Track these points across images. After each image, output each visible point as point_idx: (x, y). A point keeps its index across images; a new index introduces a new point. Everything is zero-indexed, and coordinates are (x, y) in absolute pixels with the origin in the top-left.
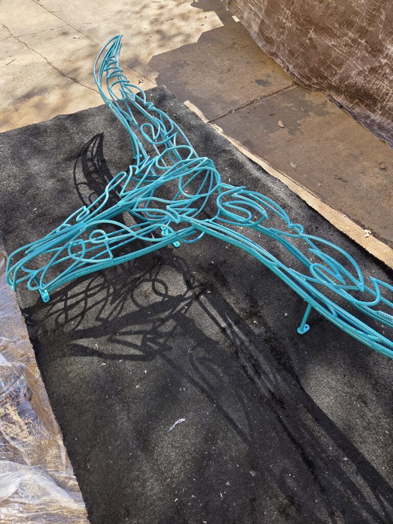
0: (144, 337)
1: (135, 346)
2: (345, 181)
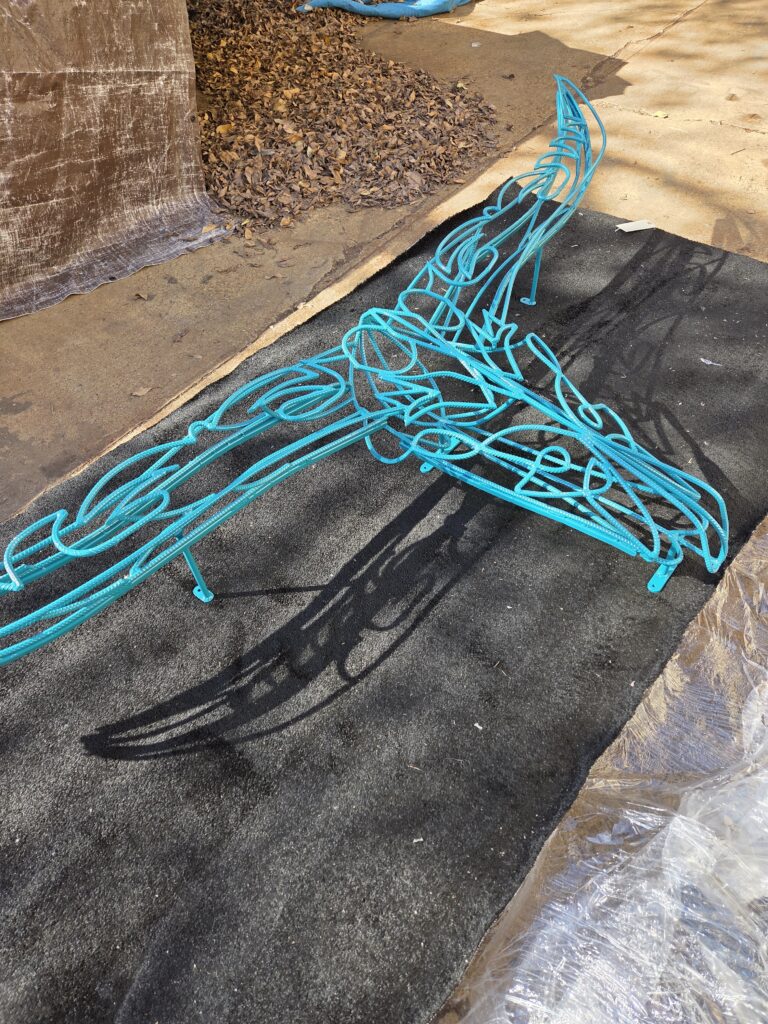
0: (639, 420)
1: (658, 426)
2: (186, 331)
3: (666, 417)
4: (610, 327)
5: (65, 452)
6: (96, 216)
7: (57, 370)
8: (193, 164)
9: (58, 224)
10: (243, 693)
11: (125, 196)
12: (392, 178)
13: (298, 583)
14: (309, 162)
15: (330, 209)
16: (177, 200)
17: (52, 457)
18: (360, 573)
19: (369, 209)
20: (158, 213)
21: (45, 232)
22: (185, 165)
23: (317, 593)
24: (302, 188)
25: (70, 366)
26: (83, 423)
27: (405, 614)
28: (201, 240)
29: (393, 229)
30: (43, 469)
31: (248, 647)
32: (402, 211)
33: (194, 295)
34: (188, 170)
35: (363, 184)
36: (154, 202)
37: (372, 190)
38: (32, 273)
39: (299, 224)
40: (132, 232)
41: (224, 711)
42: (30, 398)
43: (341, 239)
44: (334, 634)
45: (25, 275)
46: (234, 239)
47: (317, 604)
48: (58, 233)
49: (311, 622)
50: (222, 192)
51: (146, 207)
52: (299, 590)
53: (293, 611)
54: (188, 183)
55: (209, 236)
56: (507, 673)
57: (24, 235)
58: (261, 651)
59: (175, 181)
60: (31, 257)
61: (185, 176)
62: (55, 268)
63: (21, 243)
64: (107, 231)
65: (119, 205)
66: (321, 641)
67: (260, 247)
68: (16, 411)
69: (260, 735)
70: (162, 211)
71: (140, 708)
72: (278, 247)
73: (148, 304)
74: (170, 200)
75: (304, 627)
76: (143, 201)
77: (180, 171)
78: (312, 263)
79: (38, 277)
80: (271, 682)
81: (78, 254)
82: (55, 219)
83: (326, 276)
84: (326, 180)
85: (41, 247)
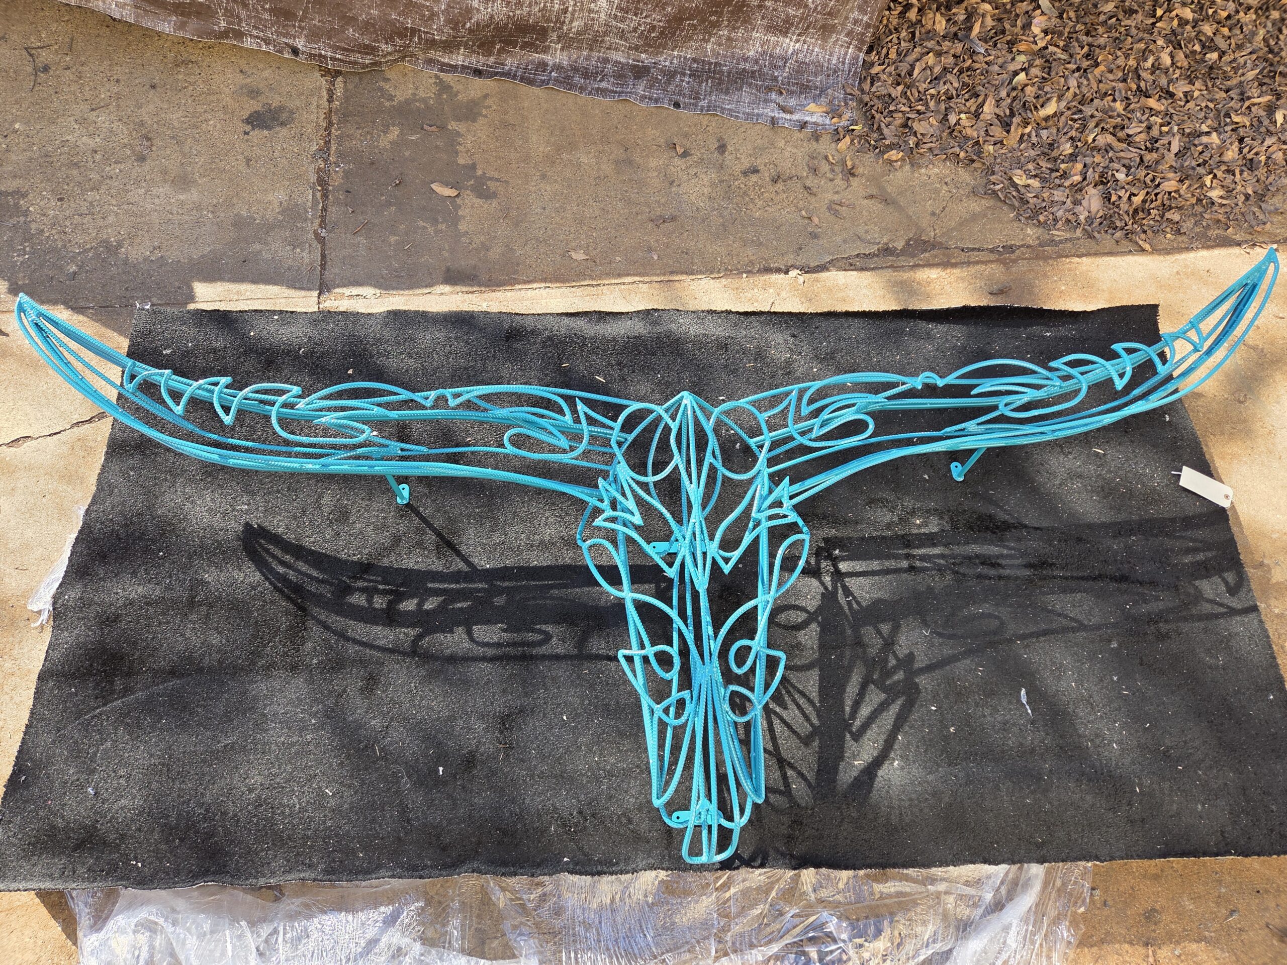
0: (875, 684)
2: (673, 219)
3: (903, 706)
4: (992, 572)
5: (475, 267)
6: (716, 25)
7: (544, 177)
8: (865, 18)
9: (665, 15)
10: (348, 590)
11: (763, 18)
12: (1067, 184)
13: (463, 548)
14: (1003, 94)
15: (961, 171)
16: (822, 47)
17: (464, 263)
18: (506, 584)
19: (999, 204)
20: (790, 51)
21: (646, 17)
22: (856, 14)
23: (466, 568)
24: (958, 123)
25: (556, 181)
26: (512, 249)
27: (498, 645)
28: (796, 117)
29: (992, 251)
30: (448, 270)
31: (385, 562)
32: (1031, 233)
33: (722, 181)
34: (856, 22)
35: (1031, 166)
36: (794, 38)
37: (1030, 181)
38: (617, 49)
39: (907, 167)
40: (746, 60)
41: (326, 591)
42: (501, 190)
43: (924, 223)
44: (441, 609)
45: (609, 48)
46: (826, 139)
47: (457, 576)
48: (661, 24)
49: (437, 585)
50: (876, 69)
51: (781, 39)
52: (458, 553)
53: (437, 565)
54: (847, 35)
55: (808, 119)
56: (503, 759)
57: (622, 9)
58: (388, 574)
59: (834, 26)
60: (622, 34)
61: (849, 26)
62: (643, 56)
63: (616, 16)
64: (720, 45)
65: (751, 24)
66: (428, 606)
67: (838, 169)
68: (480, 196)
69: (327, 627)
70: (796, 53)
71: (290, 537)
72: (855, 182)
73: (677, 161)
74: (815, 45)
75: (430, 585)
76: (781, 31)
77: (847, 18)
78: (861, 230)
79: (620, 57)
80: (370, 601)
81: (676, 53)
82: (664, 9)
83: (858, 255)
84: (997, 131)
85: (635, 30)
